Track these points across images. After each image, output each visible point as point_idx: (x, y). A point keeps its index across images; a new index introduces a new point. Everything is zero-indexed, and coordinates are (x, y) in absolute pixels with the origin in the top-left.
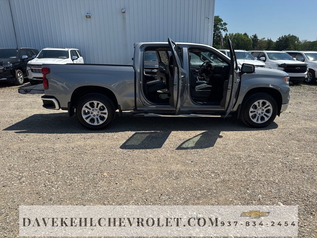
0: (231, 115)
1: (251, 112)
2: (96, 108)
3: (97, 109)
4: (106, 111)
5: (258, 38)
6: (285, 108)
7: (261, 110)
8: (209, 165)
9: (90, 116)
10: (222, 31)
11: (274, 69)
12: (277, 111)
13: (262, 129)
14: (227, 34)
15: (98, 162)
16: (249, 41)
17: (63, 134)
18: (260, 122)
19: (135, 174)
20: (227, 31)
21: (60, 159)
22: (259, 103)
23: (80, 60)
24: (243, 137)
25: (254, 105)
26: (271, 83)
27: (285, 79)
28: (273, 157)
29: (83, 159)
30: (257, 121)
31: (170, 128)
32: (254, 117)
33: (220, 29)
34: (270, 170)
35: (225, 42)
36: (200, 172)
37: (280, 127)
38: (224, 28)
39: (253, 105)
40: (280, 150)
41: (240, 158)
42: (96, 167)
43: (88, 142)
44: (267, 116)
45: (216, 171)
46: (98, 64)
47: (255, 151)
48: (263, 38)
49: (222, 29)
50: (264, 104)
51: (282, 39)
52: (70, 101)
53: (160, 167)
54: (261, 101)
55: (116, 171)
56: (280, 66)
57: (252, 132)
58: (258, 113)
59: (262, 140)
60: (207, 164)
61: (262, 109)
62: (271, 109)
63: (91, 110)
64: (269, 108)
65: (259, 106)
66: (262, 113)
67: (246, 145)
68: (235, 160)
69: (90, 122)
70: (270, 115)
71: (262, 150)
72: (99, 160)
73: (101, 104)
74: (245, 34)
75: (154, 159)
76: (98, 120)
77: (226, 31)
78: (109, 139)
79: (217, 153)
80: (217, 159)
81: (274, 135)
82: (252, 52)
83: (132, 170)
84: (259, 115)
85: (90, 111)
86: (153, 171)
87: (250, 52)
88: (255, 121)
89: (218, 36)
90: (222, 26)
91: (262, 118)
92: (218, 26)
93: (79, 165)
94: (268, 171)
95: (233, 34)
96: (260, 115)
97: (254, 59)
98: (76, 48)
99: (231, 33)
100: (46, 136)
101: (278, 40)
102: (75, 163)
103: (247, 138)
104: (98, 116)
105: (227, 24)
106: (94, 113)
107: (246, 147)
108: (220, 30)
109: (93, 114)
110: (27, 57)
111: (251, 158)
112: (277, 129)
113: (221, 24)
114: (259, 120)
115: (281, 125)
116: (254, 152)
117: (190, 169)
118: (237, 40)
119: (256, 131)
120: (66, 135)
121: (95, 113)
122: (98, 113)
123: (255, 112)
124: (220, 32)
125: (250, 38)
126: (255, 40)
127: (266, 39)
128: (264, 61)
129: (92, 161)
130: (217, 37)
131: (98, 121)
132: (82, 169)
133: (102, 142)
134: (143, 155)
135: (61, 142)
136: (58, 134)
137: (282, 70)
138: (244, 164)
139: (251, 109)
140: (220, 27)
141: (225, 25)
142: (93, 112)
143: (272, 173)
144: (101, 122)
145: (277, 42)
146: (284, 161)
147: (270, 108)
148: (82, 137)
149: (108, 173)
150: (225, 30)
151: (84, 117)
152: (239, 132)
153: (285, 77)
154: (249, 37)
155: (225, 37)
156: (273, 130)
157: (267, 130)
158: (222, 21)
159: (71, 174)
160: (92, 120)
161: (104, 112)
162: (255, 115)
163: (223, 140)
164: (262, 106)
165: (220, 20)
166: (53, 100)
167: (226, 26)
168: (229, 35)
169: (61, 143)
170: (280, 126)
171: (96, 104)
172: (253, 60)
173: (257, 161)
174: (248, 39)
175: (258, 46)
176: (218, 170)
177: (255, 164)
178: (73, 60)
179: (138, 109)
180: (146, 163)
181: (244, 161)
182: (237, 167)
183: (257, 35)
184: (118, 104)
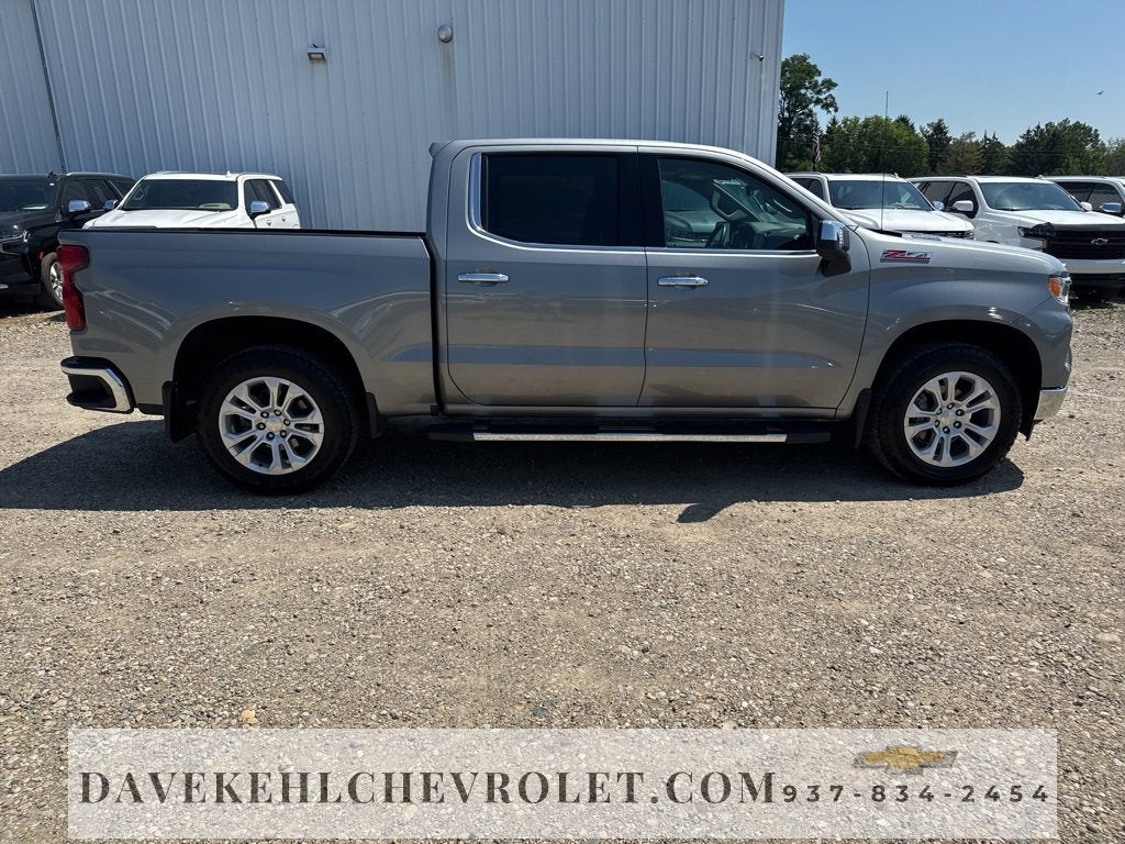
0: (829, 435)
1: (913, 421)
2: (276, 407)
3: (281, 409)
4: (316, 417)
5: (949, 135)
6: (1052, 406)
7: (951, 413)
8: (719, 669)
9: (252, 439)
10: (817, 109)
11: (1007, 243)
12: (1021, 417)
13: (959, 491)
14: (834, 122)
15: (239, 649)
16: (915, 144)
17: (142, 514)
18: (947, 461)
19: (379, 715)
20: (836, 110)
21: (82, 633)
22: (943, 383)
23: (286, 216)
24: (878, 529)
25: (924, 392)
26: (994, 301)
27: (1053, 287)
28: (1003, 629)
29: (180, 635)
30: (935, 458)
31: (582, 483)
32: (924, 440)
33: (811, 102)
34: (986, 701)
35: (827, 148)
36: (674, 710)
37: (1032, 480)
38: (826, 99)
39: (919, 392)
40: (1032, 592)
41: (856, 633)
42: (221, 678)
43: (231, 548)
44: (978, 438)
45: (745, 704)
46: (355, 229)
47: (922, 598)
48: (967, 132)
49: (818, 101)
50: (964, 387)
51: (1036, 135)
52: (171, 379)
53: (500, 679)
54: (953, 378)
55: (298, 700)
56: (1031, 233)
57: (917, 504)
58: (941, 426)
59: (955, 542)
60: (710, 664)
61: (955, 409)
62: (993, 410)
63: (258, 414)
64: (987, 404)
65: (944, 397)
66: (958, 425)
67: (885, 567)
68: (835, 643)
69: (252, 461)
70: (989, 433)
71: (956, 594)
72: (246, 638)
73: (295, 391)
74: (903, 120)
75: (484, 634)
76: (284, 455)
77: (831, 109)
78: (316, 536)
79: (761, 607)
80: (757, 639)
81: (1006, 517)
82: (922, 183)
83: (373, 692)
84: (944, 435)
85: (255, 418)
86: (464, 698)
87: (914, 183)
88: (927, 456)
89: (802, 127)
90: (819, 92)
91: (959, 448)
92: (803, 91)
93: (149, 666)
94: (981, 704)
95: (857, 120)
96: (948, 432)
97: (929, 208)
98: (273, 173)
99: (851, 117)
100: (73, 519)
101: (1021, 140)
102: (138, 653)
103: (891, 534)
104: (284, 437)
105: (835, 85)
106: (268, 424)
107: (889, 575)
108: (811, 106)
109: (267, 431)
110: (86, 205)
111: (905, 632)
112: (1018, 493)
113: (814, 86)
114: (946, 455)
115: (1037, 473)
116: (918, 600)
117: (630, 688)
118: (871, 140)
119: (933, 501)
120: (151, 518)
121: (273, 425)
122: (284, 427)
123: (926, 420)
124: (810, 114)
125: (921, 135)
126: (939, 139)
127: (979, 138)
128: (971, 215)
129: (214, 645)
130: (800, 131)
131: (287, 458)
132: (159, 687)
133: (289, 548)
134: (442, 613)
135: (120, 548)
136: (122, 513)
137: (1037, 249)
138: (871, 663)
139: (913, 411)
140: (810, 93)
141: (829, 89)
142: (263, 420)
143: (998, 715)
144: (298, 463)
145: (1019, 146)
146: (1053, 648)
147: (993, 404)
148: (212, 525)
149: (264, 708)
150: (829, 105)
151: (229, 441)
152: (863, 504)
153: (1052, 276)
154: (918, 131)
155: (830, 131)
156: (1002, 495)
157: (978, 498)
158: (820, 75)
159: (101, 711)
160: (263, 455)
161: (308, 420)
162: (930, 433)
163: (791, 542)
164: (957, 398)
165: (812, 71)
166: (104, 374)
167: (832, 92)
168: (845, 122)
169: (119, 554)
170: (1032, 478)
171: (274, 392)
172: (928, 210)
173: (931, 649)
174: (914, 139)
175: (950, 162)
176: (755, 697)
177: (921, 667)
178: (253, 216)
179: (450, 407)
180: (441, 659)
181: (873, 650)
182: (840, 678)
183: (946, 123)
184: (367, 391)
